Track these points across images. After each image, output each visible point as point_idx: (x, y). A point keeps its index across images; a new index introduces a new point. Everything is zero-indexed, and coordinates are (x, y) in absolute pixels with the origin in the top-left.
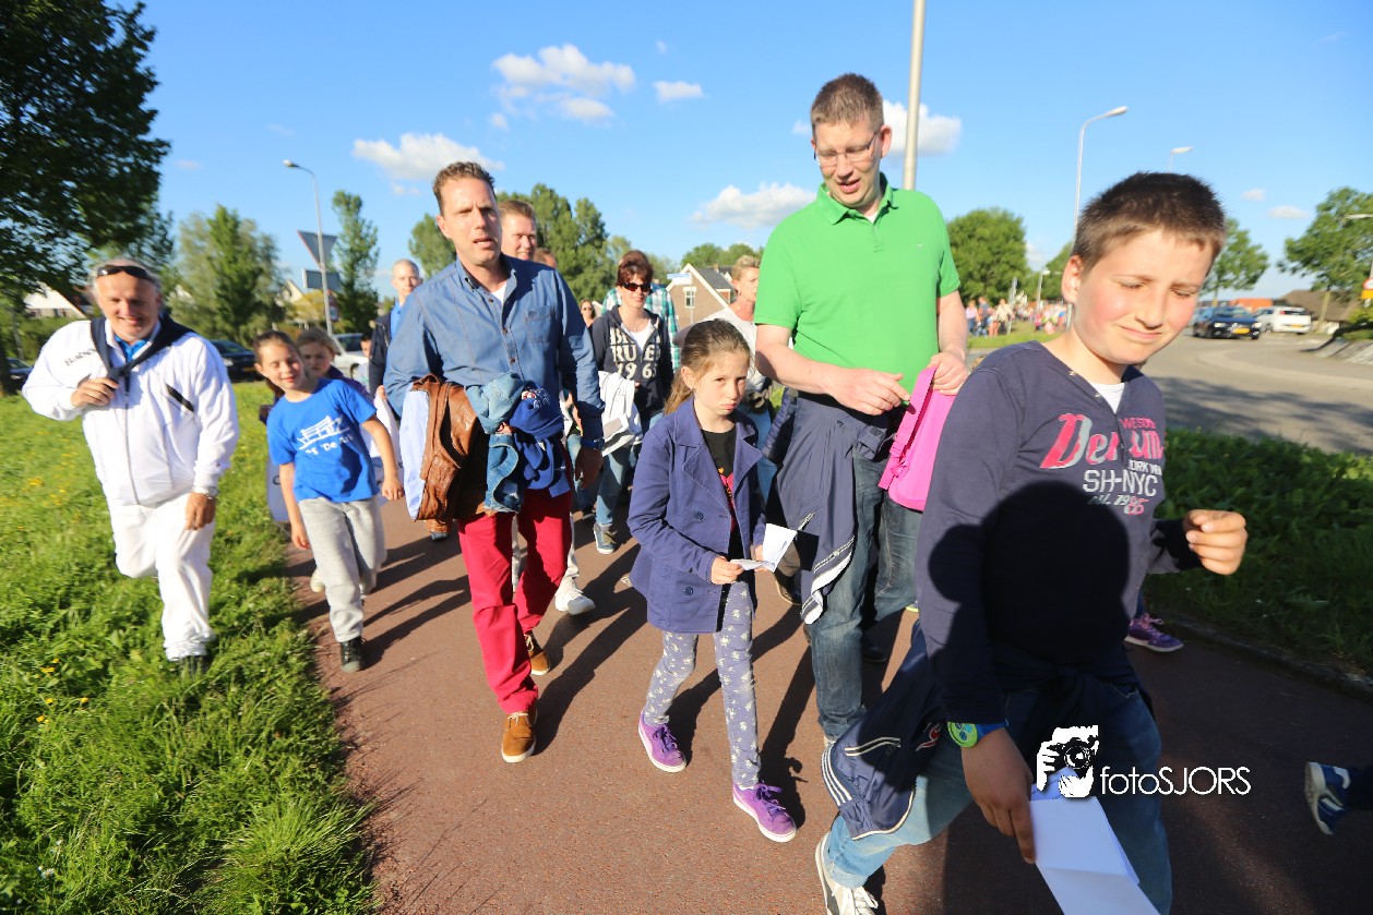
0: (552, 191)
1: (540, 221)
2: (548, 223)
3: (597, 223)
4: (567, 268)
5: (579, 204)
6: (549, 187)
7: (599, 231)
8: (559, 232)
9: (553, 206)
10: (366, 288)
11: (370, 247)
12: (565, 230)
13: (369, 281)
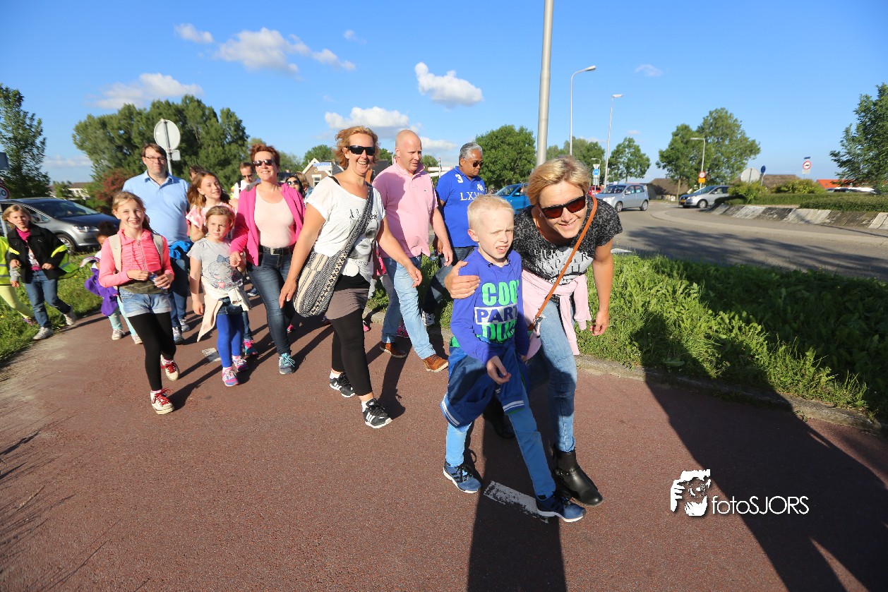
0: (199, 102)
1: (191, 124)
2: (200, 126)
3: (238, 127)
4: (217, 160)
5: (222, 112)
6: (197, 97)
7: (241, 133)
8: (208, 133)
9: (201, 113)
10: (35, 172)
11: (35, 136)
12: (212, 130)
13: (37, 166)
